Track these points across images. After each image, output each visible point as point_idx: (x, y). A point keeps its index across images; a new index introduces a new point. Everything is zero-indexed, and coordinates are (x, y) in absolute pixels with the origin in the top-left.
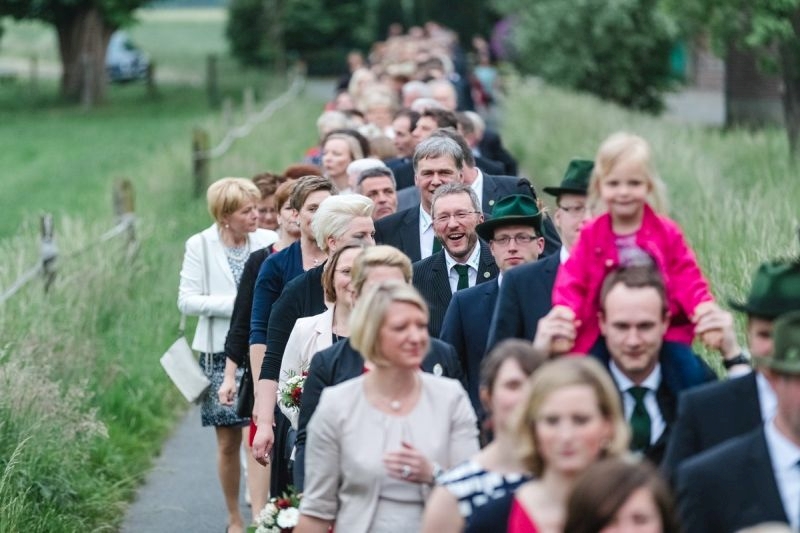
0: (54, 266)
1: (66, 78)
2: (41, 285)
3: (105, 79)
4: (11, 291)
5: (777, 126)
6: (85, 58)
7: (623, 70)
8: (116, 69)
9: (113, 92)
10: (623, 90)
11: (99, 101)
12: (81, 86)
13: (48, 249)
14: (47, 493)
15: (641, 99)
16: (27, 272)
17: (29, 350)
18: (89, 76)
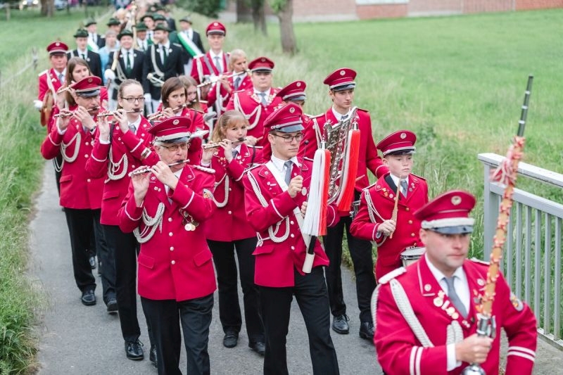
0: (37, 62)
1: (42, 9)
2: (33, 68)
3: (54, 9)
4: (24, 70)
5: (250, 22)
6: (48, 3)
7: (207, 6)
8: (57, 6)
9: (57, 13)
10: (206, 11)
11: (52, 15)
12: (47, 11)
13: (35, 57)
14: (35, 128)
15: (212, 15)
16: (29, 65)
17: (29, 86)
18: (49, 9)
